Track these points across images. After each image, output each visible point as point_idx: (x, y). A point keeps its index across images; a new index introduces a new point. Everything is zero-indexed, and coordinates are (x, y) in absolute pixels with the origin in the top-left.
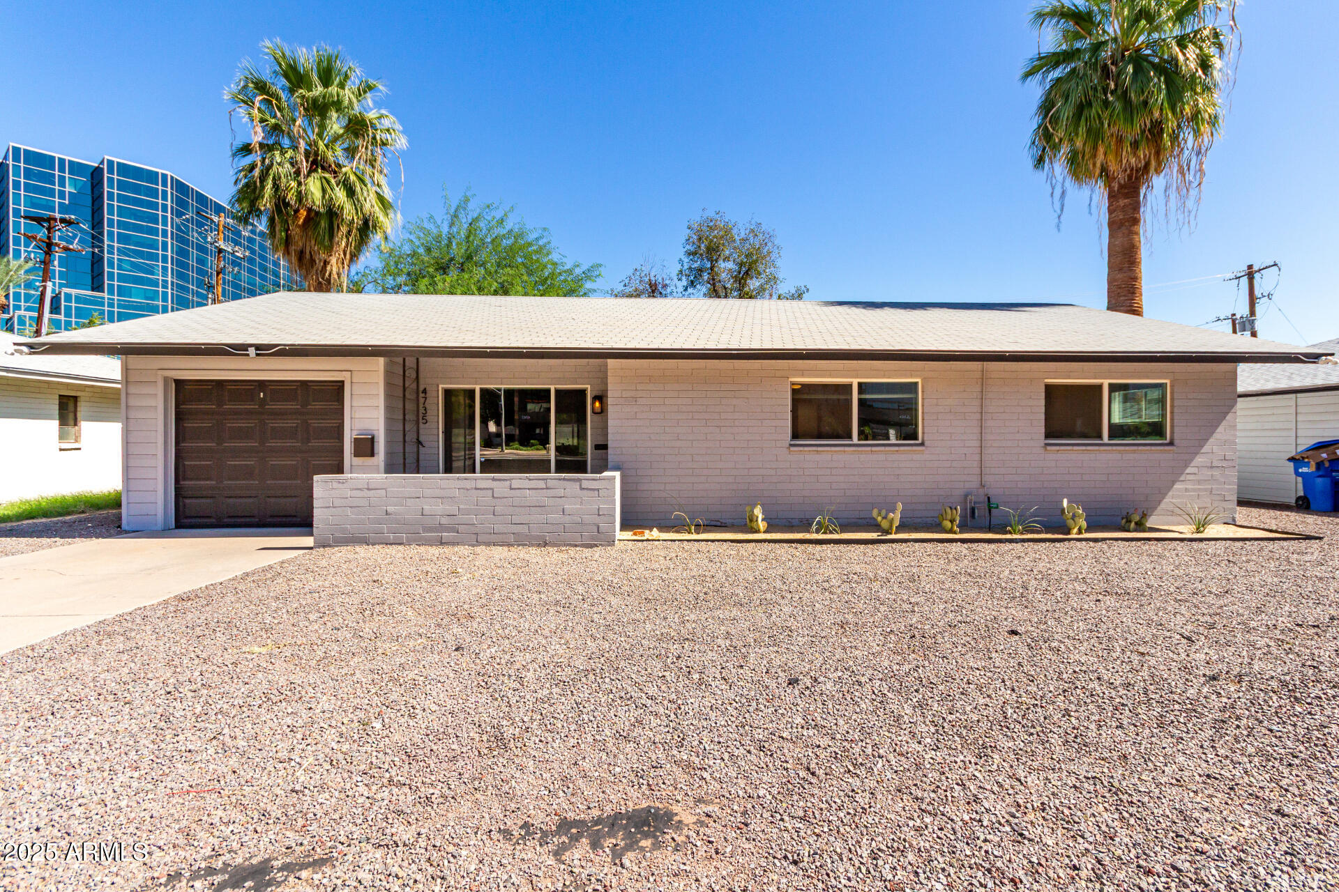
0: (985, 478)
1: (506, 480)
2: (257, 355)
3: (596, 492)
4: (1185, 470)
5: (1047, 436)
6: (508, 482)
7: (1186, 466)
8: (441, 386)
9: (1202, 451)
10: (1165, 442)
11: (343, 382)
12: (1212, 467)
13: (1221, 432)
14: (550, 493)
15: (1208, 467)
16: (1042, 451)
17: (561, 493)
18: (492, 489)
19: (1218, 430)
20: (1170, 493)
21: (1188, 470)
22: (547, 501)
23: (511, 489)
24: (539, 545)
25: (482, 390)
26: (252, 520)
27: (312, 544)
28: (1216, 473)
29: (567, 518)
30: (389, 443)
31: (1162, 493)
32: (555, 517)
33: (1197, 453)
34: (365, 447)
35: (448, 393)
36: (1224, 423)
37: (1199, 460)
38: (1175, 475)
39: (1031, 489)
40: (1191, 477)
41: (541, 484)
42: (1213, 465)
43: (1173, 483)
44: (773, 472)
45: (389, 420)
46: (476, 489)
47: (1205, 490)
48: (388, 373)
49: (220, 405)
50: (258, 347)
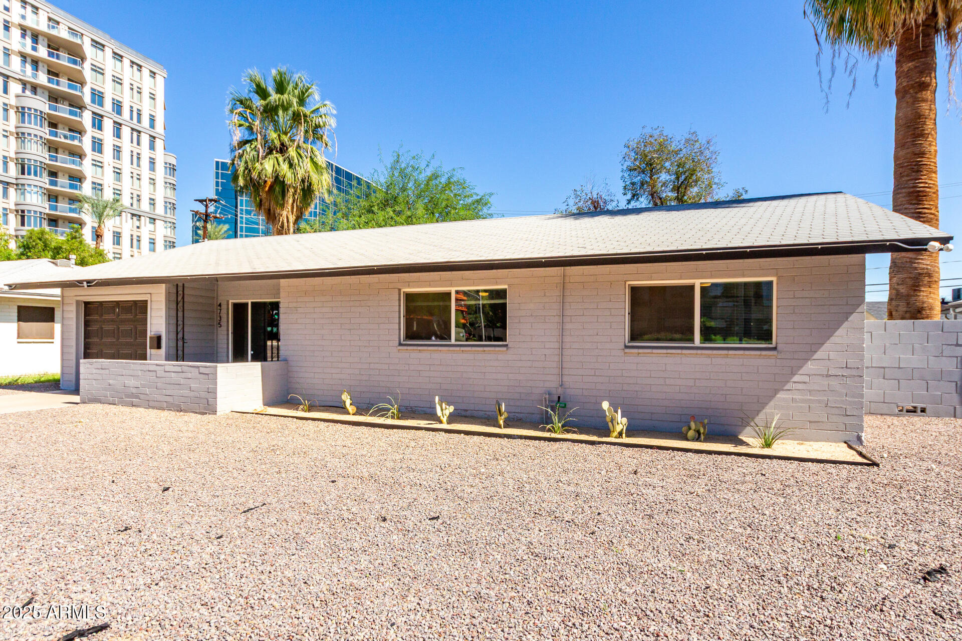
0: (565, 379)
1: (162, 366)
2: (88, 286)
3: (207, 376)
4: (791, 378)
6: (163, 367)
7: (793, 374)
8: (230, 301)
9: (814, 357)
10: (770, 346)
11: (147, 301)
12: (828, 376)
13: (842, 335)
14: (183, 375)
15: (823, 376)
16: (621, 353)
17: (189, 375)
18: (156, 371)
19: (837, 333)
20: (772, 403)
21: (796, 378)
22: (182, 381)
23: (165, 372)
24: (178, 411)
25: (252, 303)
27: (79, 401)
28: (834, 383)
29: (192, 394)
30: (168, 339)
31: (762, 403)
32: (186, 392)
33: (807, 360)
34: (157, 342)
35: (236, 306)
36: (846, 324)
37: (810, 366)
38: (778, 384)
39: (610, 391)
40: (800, 386)
41: (179, 369)
42: (830, 373)
43: (776, 391)
44: (386, 367)
45: (168, 324)
46: (149, 371)
47: (819, 401)
48: (168, 294)
49: (101, 316)
50: (88, 282)
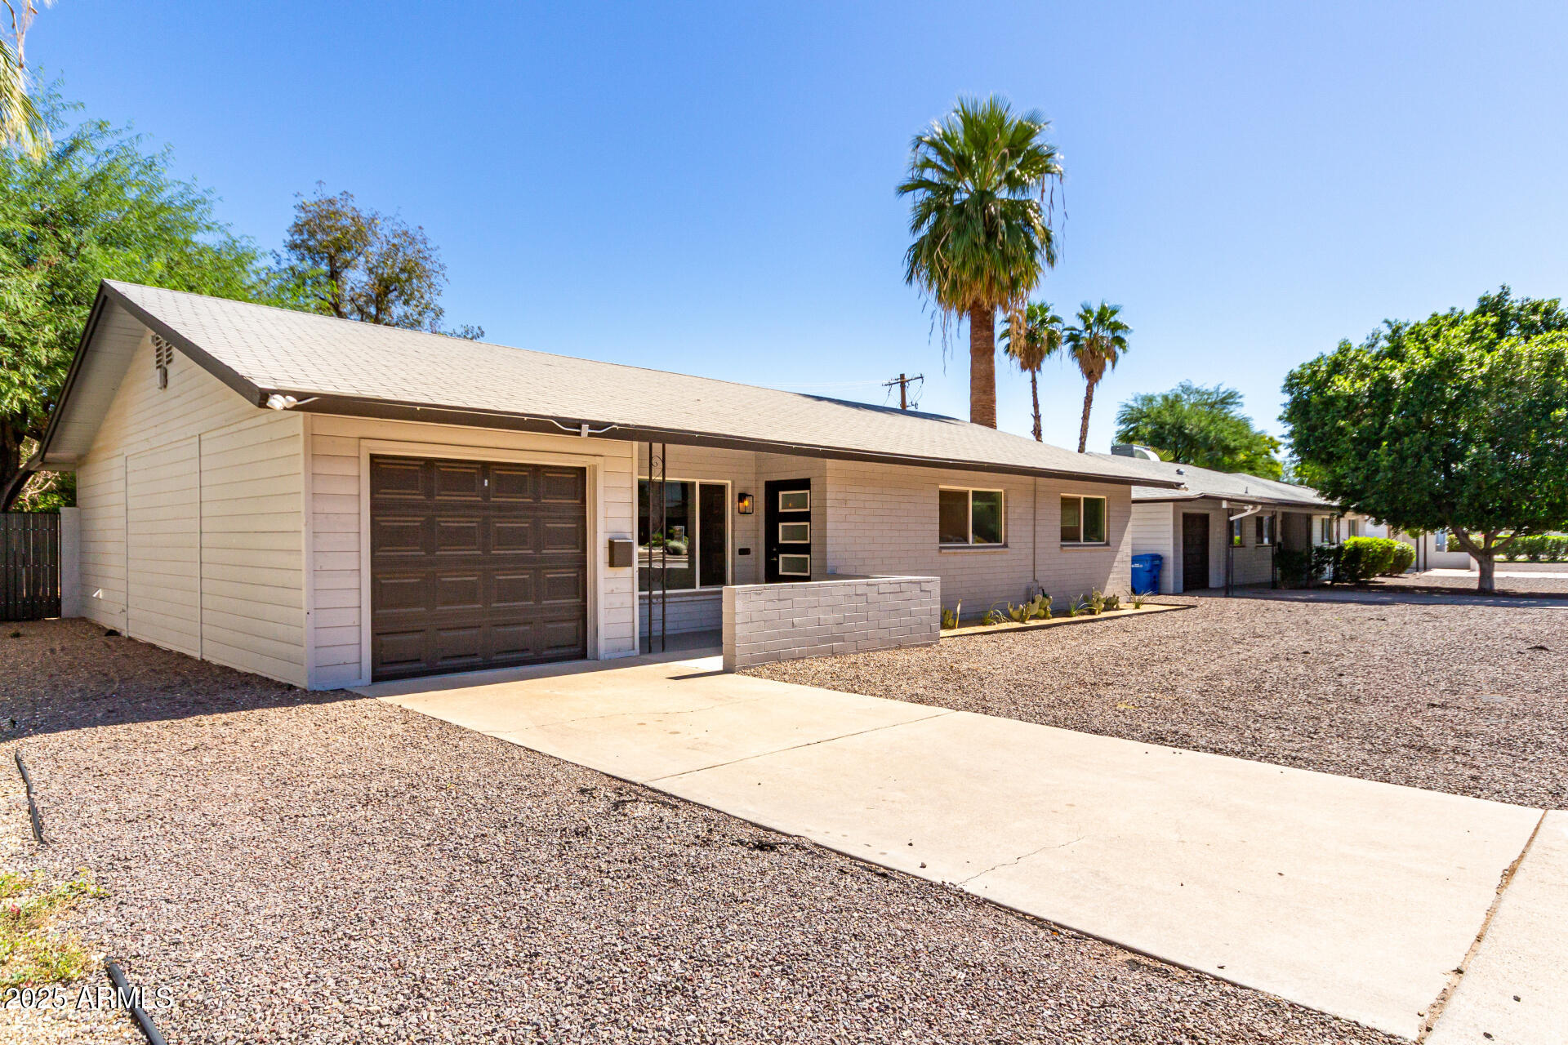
0: (1036, 574)
3: (929, 594)
5: (1063, 539)
7: (1114, 561)
9: (1119, 550)
11: (583, 469)
15: (1122, 562)
17: (910, 595)
19: (1125, 534)
21: (1115, 564)
26: (476, 660)
29: (912, 620)
31: (1105, 582)
32: (905, 620)
36: (1127, 529)
38: (1110, 568)
41: (896, 588)
49: (429, 494)
50: (591, 424)
